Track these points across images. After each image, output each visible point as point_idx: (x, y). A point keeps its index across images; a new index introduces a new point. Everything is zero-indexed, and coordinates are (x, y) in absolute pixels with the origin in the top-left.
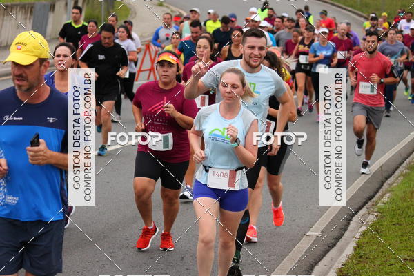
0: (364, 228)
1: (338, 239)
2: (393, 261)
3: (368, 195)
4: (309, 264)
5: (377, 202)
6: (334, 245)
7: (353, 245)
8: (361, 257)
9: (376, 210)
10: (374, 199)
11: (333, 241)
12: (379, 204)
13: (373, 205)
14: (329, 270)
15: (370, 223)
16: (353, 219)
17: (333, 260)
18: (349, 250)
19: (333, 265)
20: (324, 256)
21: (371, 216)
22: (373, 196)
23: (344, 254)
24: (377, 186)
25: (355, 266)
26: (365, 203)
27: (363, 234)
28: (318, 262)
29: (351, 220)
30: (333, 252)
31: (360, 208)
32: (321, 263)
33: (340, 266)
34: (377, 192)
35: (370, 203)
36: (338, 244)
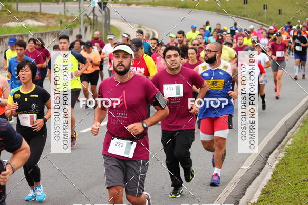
0: (277, 162)
1: (261, 169)
2: (296, 182)
3: (279, 141)
4: (243, 187)
5: (284, 145)
6: (259, 174)
7: (271, 173)
8: (276, 181)
9: (284, 150)
10: (283, 143)
11: (258, 171)
12: (286, 146)
13: (282, 147)
14: (256, 190)
15: (281, 158)
16: (270, 156)
17: (259, 184)
18: (269, 176)
19: (259, 187)
20: (253, 181)
21: (281, 154)
22: (282, 141)
23: (265, 180)
24: (284, 134)
25: (273, 187)
26: (277, 146)
27: (277, 166)
28: (249, 185)
29: (268, 157)
30: (258, 178)
31: (274, 149)
32: (251, 186)
33: (264, 187)
34: (284, 138)
35: (280, 146)
36: (261, 173)
